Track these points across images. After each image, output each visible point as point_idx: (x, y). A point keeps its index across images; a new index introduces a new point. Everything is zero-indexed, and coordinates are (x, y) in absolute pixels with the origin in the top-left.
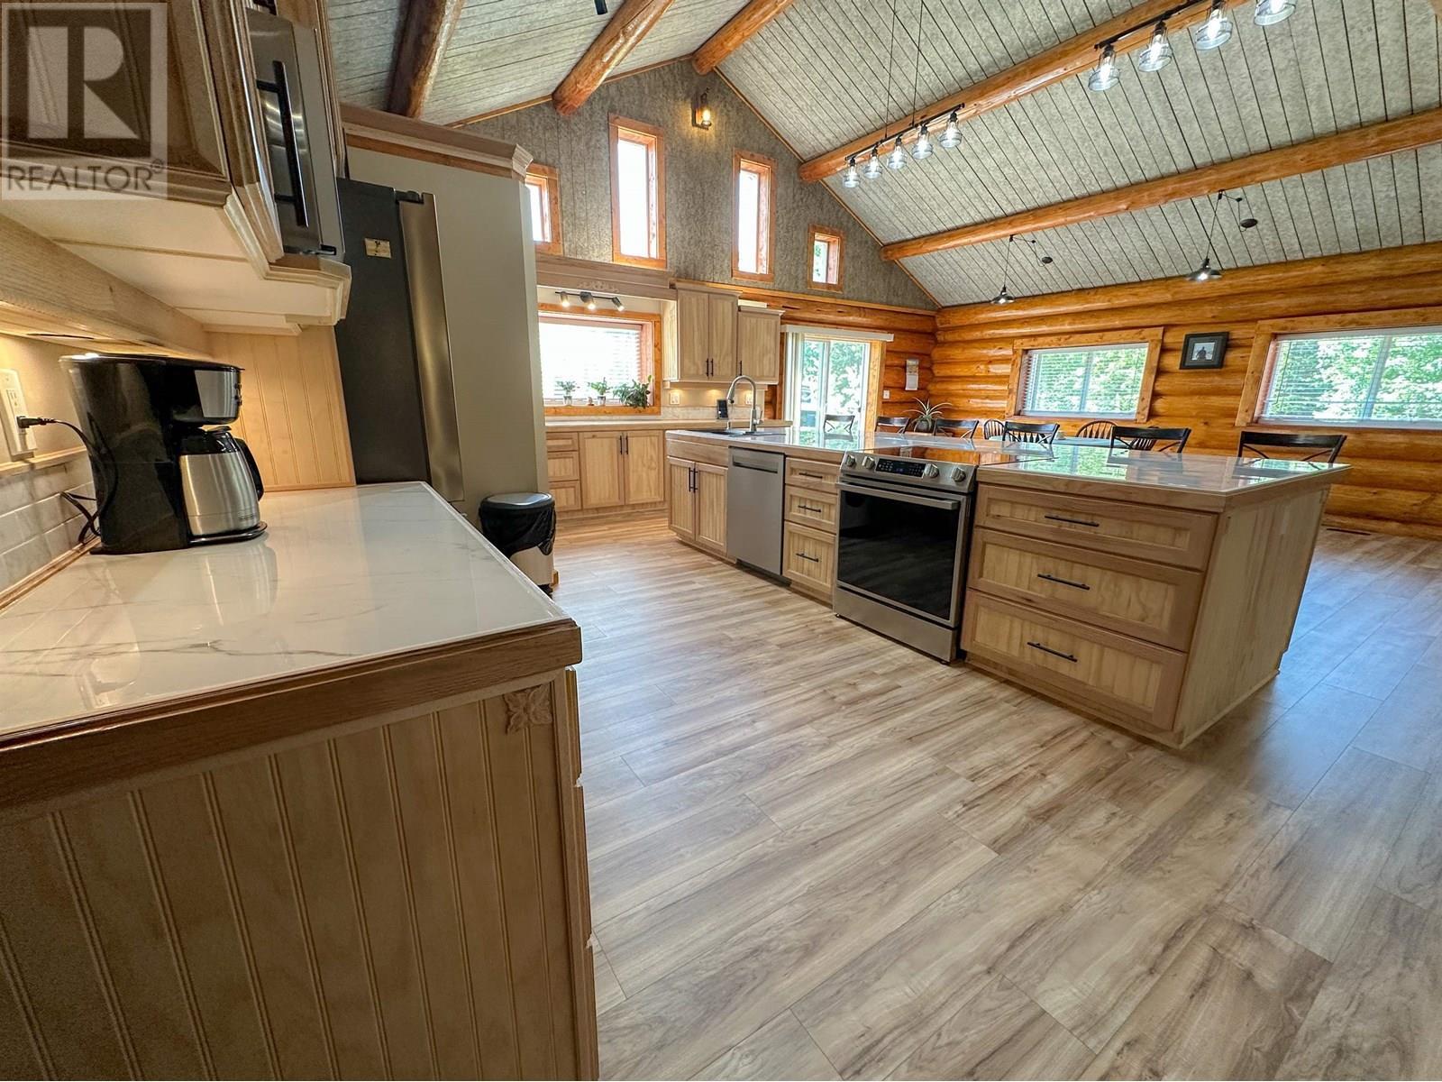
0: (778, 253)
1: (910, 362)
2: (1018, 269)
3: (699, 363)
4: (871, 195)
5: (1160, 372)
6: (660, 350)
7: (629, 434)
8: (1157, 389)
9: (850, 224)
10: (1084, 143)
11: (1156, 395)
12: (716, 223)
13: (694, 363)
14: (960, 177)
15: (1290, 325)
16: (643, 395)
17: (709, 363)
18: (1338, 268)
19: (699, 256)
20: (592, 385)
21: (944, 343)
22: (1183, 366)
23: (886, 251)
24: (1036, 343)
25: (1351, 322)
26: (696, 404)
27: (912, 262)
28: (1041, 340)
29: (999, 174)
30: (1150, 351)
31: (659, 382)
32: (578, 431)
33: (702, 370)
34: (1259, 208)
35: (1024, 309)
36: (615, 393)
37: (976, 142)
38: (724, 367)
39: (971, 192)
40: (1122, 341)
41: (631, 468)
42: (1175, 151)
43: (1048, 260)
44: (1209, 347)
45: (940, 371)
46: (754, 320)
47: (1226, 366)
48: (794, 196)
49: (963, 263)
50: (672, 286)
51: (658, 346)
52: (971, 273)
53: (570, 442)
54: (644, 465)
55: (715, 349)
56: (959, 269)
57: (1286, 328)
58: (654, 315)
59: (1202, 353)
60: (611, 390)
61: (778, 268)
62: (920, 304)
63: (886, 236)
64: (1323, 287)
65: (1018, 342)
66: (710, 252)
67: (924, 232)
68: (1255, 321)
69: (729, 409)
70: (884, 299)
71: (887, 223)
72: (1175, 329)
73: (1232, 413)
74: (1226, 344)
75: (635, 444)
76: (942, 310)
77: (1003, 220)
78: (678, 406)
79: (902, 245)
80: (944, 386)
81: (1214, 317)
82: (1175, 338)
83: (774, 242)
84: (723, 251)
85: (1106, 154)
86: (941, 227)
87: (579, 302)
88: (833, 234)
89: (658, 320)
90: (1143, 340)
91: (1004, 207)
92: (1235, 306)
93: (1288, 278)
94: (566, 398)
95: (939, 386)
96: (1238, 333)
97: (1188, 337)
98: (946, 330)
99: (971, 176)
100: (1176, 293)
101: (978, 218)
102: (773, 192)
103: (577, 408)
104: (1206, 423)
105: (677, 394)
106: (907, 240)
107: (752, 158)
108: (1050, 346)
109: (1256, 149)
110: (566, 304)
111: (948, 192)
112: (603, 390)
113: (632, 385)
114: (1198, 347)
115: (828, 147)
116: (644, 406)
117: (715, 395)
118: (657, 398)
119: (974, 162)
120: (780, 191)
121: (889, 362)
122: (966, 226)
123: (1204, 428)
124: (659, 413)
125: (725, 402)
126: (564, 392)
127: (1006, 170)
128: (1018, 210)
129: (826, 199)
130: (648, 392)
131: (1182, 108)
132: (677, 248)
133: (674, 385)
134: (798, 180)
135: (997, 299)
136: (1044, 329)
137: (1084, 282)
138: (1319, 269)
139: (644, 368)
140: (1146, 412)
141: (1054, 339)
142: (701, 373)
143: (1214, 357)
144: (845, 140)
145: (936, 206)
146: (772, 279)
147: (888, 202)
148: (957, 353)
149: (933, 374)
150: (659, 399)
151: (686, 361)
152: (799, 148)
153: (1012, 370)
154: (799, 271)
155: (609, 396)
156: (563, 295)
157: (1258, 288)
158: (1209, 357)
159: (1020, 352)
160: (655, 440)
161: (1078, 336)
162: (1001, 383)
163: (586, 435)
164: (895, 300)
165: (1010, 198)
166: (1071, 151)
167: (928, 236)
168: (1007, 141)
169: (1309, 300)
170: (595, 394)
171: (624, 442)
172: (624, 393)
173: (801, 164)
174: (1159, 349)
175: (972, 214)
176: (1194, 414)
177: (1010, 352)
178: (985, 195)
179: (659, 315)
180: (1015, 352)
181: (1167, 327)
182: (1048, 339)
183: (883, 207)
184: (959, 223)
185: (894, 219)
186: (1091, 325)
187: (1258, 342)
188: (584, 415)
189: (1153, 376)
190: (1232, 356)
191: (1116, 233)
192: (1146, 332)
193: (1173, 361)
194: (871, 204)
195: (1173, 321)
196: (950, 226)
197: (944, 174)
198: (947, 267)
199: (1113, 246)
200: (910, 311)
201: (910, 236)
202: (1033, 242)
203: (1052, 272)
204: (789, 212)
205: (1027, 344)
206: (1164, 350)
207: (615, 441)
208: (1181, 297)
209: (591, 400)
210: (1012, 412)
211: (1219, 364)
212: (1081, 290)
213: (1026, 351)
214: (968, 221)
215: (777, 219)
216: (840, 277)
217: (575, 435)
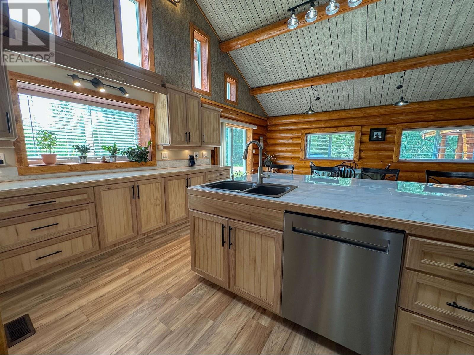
0: (213, 83)
1: (261, 138)
2: (305, 102)
3: (182, 134)
4: (251, 63)
5: (362, 142)
6: (155, 126)
7: (140, 183)
8: (361, 149)
9: (239, 77)
10: (355, 44)
11: (361, 151)
12: (183, 59)
13: (179, 135)
14: (295, 57)
15: (409, 125)
16: (145, 154)
17: (187, 135)
18: (424, 106)
19: (174, 75)
20: (105, 148)
21: (271, 131)
22: (370, 140)
23: (252, 91)
24: (310, 131)
25: (431, 125)
26: (177, 159)
27: (261, 97)
28: (312, 130)
29: (313, 57)
30: (357, 135)
31: (155, 146)
32: (94, 186)
33: (183, 139)
34: (406, 81)
35: (305, 118)
36: (124, 153)
37: (309, 39)
38: (195, 137)
39: (297, 65)
40: (345, 131)
41: (142, 207)
42: (390, 52)
43: (318, 99)
44: (380, 133)
45: (270, 142)
46: (209, 112)
47: (387, 140)
48: (218, 57)
49: (283, 99)
50: (163, 86)
51: (153, 123)
52: (285, 103)
53: (85, 196)
54: (152, 204)
55: (190, 127)
56: (280, 101)
57: (408, 127)
58: (150, 104)
59: (377, 135)
60: (120, 151)
61: (213, 90)
62: (262, 115)
63: (253, 84)
64: (418, 112)
65: (303, 131)
66: (181, 75)
67: (271, 83)
68: (396, 124)
69: (195, 160)
70: (251, 111)
71: (255, 78)
72: (365, 126)
73: (391, 158)
74: (385, 132)
75: (144, 190)
76: (269, 118)
77: (308, 79)
78: (167, 160)
79: (260, 89)
80: (273, 148)
81: (380, 122)
82: (366, 130)
83: (211, 76)
84: (187, 75)
85: (362, 51)
86: (279, 81)
87: (90, 86)
88: (234, 79)
89: (152, 108)
90: (354, 131)
91: (310, 73)
92: (388, 118)
93: (406, 109)
94: (81, 157)
95: (271, 148)
96: (390, 128)
97: (371, 130)
98: (272, 126)
99: (300, 56)
100: (365, 113)
101: (296, 78)
102: (209, 52)
103: (92, 165)
104: (382, 161)
105: (166, 153)
106: (262, 87)
107: (199, 30)
108: (316, 132)
109: (420, 54)
110: (77, 84)
111: (287, 65)
112: (114, 151)
113: (135, 148)
114: (375, 133)
115: (235, 35)
116: (146, 161)
117: (187, 153)
118: (154, 155)
119: (304, 50)
120: (212, 52)
121: (255, 138)
122: (290, 81)
123: (382, 163)
124: (155, 165)
125: (193, 157)
126: (79, 154)
127: (317, 55)
128: (315, 75)
129: (230, 62)
130: (148, 152)
131: (403, 31)
132: (161, 67)
133: (165, 147)
134: (219, 50)
135: (308, 112)
136: (314, 126)
137: (328, 108)
138: (417, 106)
139: (143, 137)
140: (358, 157)
141: (318, 129)
142: (183, 140)
143: (382, 136)
144: (245, 31)
145: (280, 71)
146: (211, 95)
147: (258, 67)
148: (278, 135)
149: (267, 143)
150: (155, 156)
151: (174, 134)
152: (220, 34)
153: (301, 141)
154: (222, 93)
155: (118, 155)
156: (75, 77)
157: (395, 112)
158: (380, 137)
159: (304, 135)
160: (158, 185)
161: (327, 129)
162: (298, 146)
163: (102, 188)
164: (255, 112)
165: (314, 69)
166: (348, 48)
167: (272, 85)
168: (323, 40)
169: (415, 116)
170: (108, 154)
171: (136, 189)
172: (130, 153)
173: (220, 43)
174: (360, 134)
175: (295, 76)
176: (376, 158)
177: (300, 135)
178: (303, 67)
179: (153, 104)
180: (302, 135)
181: (363, 126)
182: (316, 130)
183: (255, 70)
184: (288, 79)
185: (259, 76)
186: (332, 125)
187: (397, 131)
188: (98, 169)
189: (359, 144)
190: (388, 136)
191: (349, 88)
192: (355, 128)
193: (366, 138)
194: (250, 67)
195: (365, 123)
196: (283, 81)
197: (288, 55)
198: (276, 100)
199: (345, 93)
200: (259, 117)
201: (264, 85)
202: (316, 90)
203: (318, 104)
204: (216, 64)
205: (307, 131)
206: (362, 134)
207: (128, 190)
208: (367, 115)
209: (104, 158)
210: (303, 158)
211: (384, 140)
212: (326, 112)
213: (306, 134)
214: (291, 79)
215: (211, 66)
216: (237, 99)
217: (90, 190)
